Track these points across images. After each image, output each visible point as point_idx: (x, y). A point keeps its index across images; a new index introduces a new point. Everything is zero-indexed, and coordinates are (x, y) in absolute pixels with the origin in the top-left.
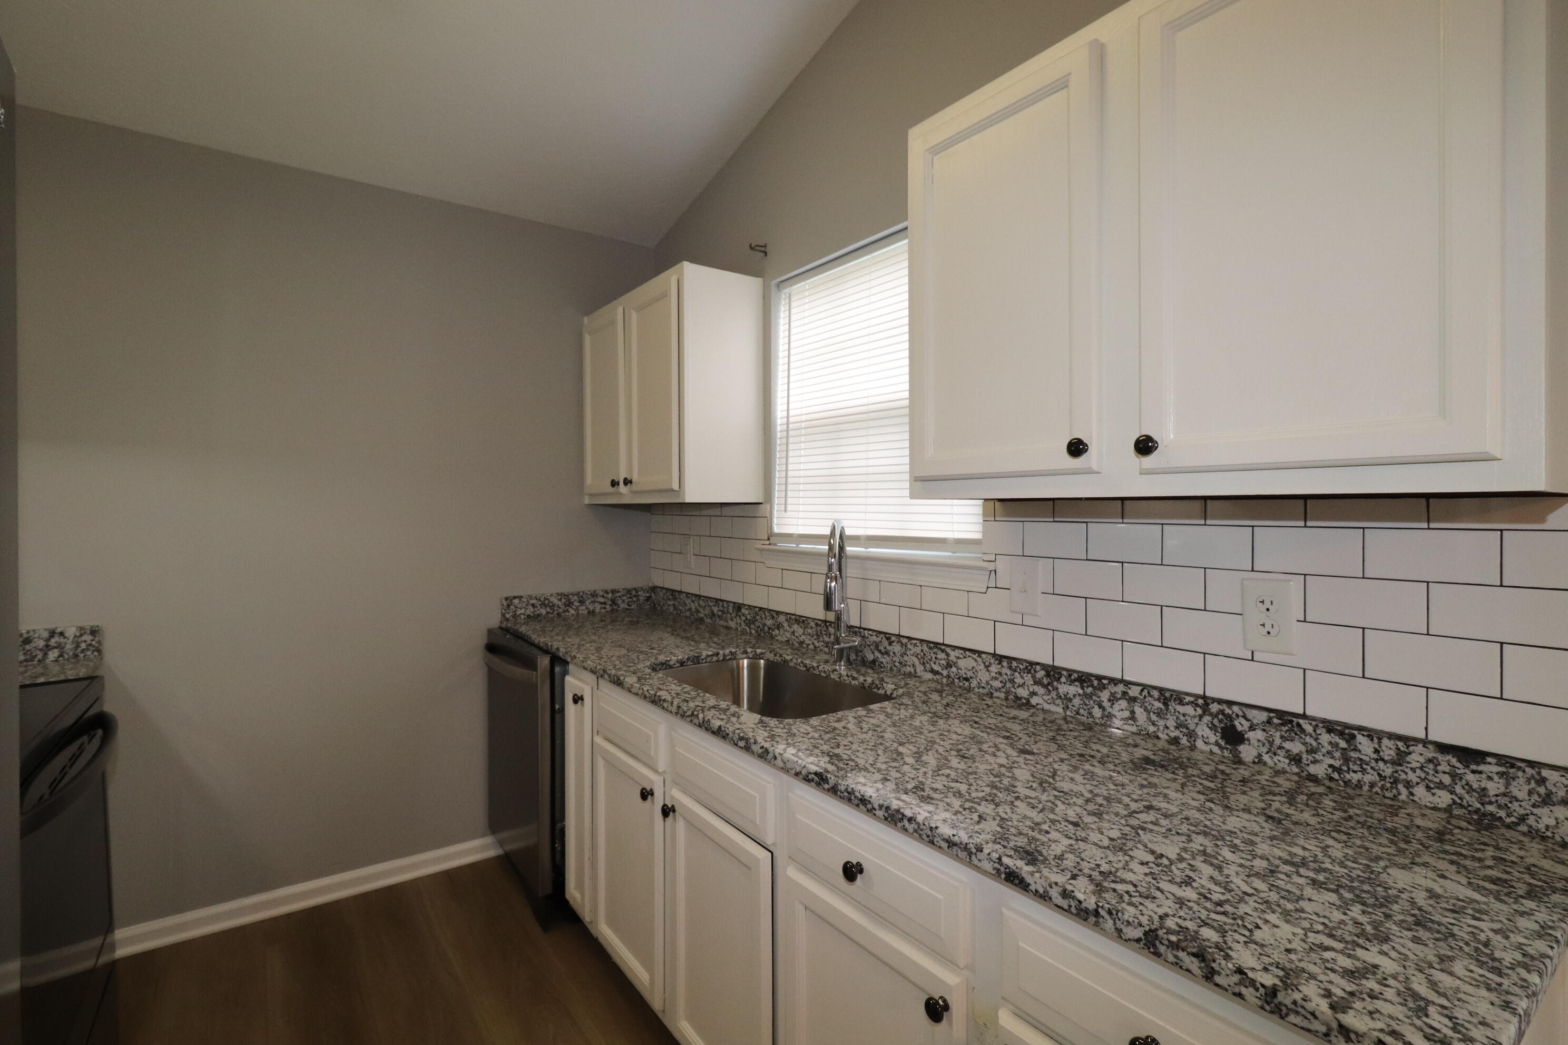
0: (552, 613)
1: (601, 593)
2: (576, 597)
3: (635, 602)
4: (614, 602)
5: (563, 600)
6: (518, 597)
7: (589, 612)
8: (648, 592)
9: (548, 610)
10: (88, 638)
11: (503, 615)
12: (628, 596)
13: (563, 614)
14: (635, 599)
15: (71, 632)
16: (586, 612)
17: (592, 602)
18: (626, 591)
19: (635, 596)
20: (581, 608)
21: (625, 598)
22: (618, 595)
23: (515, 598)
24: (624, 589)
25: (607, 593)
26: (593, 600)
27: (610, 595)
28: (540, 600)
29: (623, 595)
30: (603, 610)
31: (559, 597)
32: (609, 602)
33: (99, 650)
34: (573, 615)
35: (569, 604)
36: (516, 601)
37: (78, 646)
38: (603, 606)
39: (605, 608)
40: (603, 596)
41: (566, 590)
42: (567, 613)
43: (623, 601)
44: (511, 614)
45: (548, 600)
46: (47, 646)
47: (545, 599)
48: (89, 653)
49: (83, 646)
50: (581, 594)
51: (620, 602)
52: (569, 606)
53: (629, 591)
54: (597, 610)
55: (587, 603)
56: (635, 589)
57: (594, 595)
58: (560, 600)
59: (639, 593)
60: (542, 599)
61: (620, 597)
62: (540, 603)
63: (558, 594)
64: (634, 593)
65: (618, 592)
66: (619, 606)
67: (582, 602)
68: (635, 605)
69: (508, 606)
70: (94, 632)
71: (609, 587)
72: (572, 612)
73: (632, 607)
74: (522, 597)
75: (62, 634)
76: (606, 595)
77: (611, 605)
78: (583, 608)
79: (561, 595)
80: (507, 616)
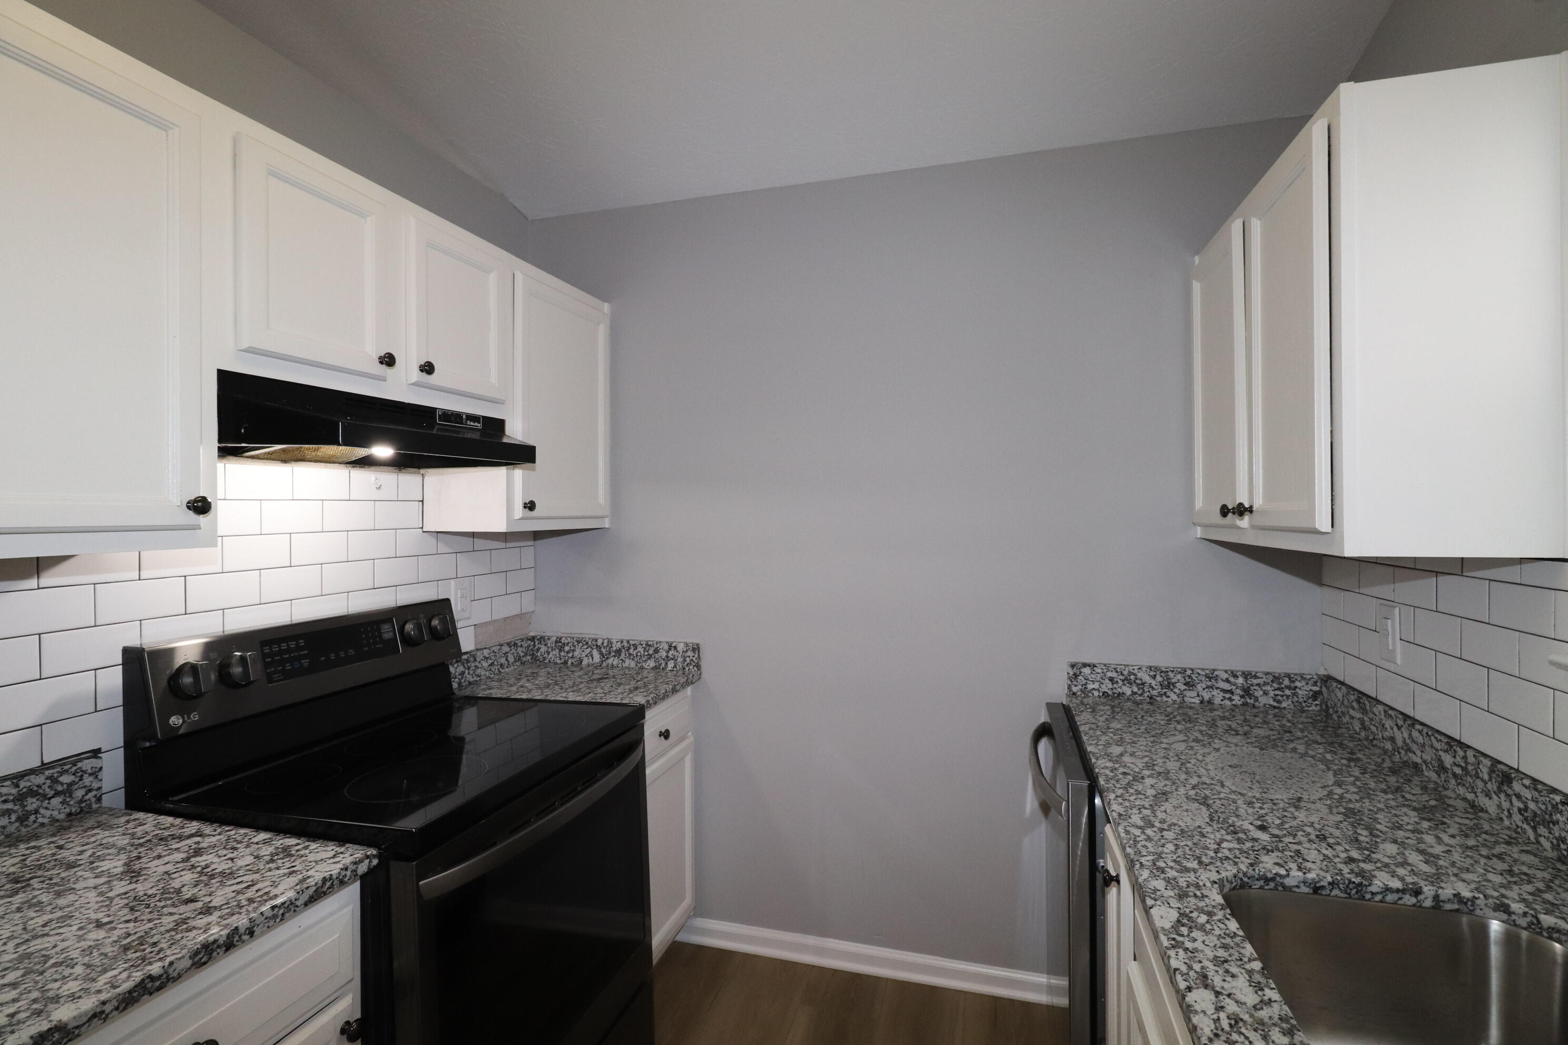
0: (1141, 695)
1: (1225, 676)
2: (1179, 677)
3: (1288, 697)
4: (1247, 692)
5: (1159, 678)
6: (1089, 666)
7: (1202, 702)
8: (1315, 684)
9: (1135, 689)
10: (690, 653)
11: (1069, 687)
12: (1276, 685)
13: (1159, 699)
14: (1288, 692)
15: (681, 647)
16: (1197, 700)
17: (1208, 687)
18: (1271, 678)
19: (1289, 688)
20: (1188, 693)
21: (1268, 688)
22: (1255, 681)
23: (1085, 665)
24: (1267, 674)
25: (1236, 676)
26: (1209, 683)
27: (1240, 680)
28: (1122, 674)
29: (1265, 684)
30: (1228, 703)
31: (1152, 673)
32: (1239, 692)
33: (698, 666)
34: (1174, 702)
35: (1169, 685)
36: (1087, 671)
37: (685, 660)
38: (1228, 696)
39: (1230, 699)
40: (1227, 681)
41: (1163, 663)
42: (1165, 699)
43: (1266, 693)
44: (1079, 687)
45: (1135, 674)
46: (667, 657)
47: (1130, 673)
48: (691, 667)
49: (688, 660)
50: (1189, 672)
51: (1259, 693)
52: (1168, 687)
53: (1276, 678)
54: (1217, 701)
55: (1199, 687)
56: (1288, 676)
57: (1211, 676)
58: (1154, 677)
59: (1298, 684)
60: (1126, 673)
61: (1258, 685)
62: (1122, 677)
63: (1150, 668)
64: (1286, 682)
65: (1256, 677)
66: (1256, 699)
67: (1190, 685)
68: (1290, 702)
69: (1076, 676)
70: (696, 649)
71: (1239, 665)
72: (1174, 697)
73: (1284, 705)
74: (1095, 666)
75: (675, 648)
76: (1232, 679)
77: (1242, 697)
78: (1194, 694)
79: (1154, 670)
80: (1074, 689)
